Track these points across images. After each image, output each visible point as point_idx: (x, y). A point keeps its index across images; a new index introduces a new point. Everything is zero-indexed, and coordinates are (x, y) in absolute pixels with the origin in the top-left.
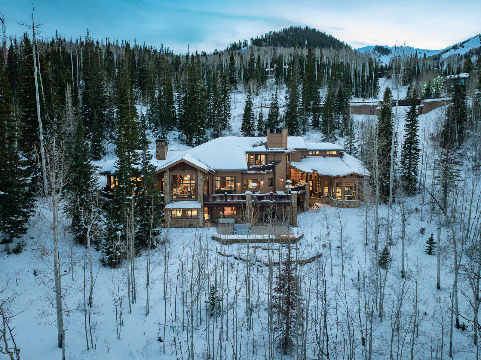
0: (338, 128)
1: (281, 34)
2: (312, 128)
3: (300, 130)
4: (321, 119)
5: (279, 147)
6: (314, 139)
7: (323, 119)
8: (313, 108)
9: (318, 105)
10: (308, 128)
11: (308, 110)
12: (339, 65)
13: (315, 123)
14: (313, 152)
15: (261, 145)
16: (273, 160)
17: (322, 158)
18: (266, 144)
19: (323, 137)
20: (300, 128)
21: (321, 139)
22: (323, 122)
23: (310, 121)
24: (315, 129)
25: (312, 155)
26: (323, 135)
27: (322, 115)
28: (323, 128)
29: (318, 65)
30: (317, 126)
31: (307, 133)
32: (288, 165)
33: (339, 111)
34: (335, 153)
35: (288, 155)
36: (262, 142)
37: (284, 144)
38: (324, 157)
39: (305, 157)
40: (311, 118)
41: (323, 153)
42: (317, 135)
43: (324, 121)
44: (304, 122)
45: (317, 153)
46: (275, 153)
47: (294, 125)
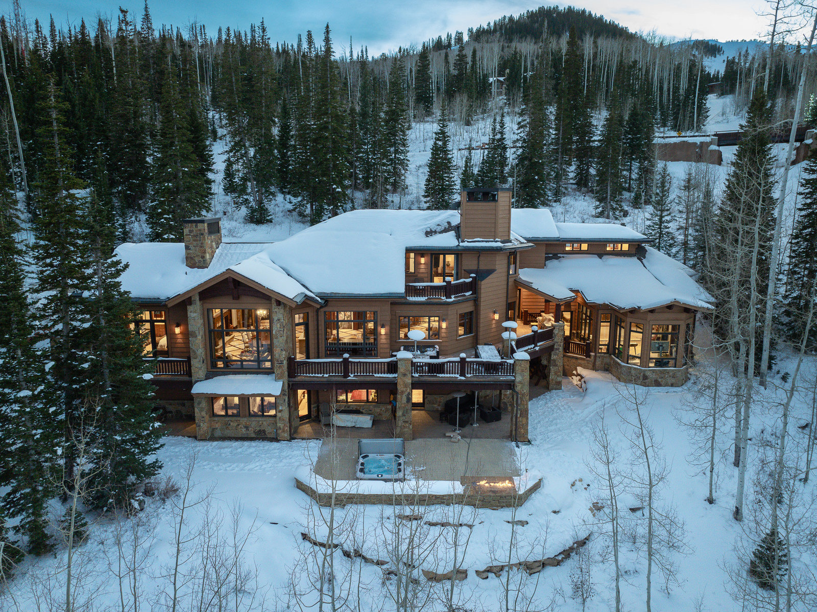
0: (629, 190)
1: (522, 21)
2: (574, 190)
3: (549, 193)
4: (593, 171)
5: (489, 237)
6: (577, 212)
7: (598, 170)
8: (578, 149)
9: (589, 141)
10: (566, 189)
11: (566, 151)
12: (630, 67)
13: (581, 179)
14: (575, 245)
15: (445, 231)
16: (475, 268)
17: (594, 260)
18: (457, 229)
19: (597, 207)
20: (550, 190)
21: (594, 213)
22: (597, 175)
23: (572, 175)
24: (580, 191)
25: (572, 252)
26: (598, 203)
27: (598, 163)
28: (598, 188)
29: (589, 68)
30: (586, 185)
31: (563, 199)
32: (511, 280)
33: (632, 154)
34: (626, 247)
35: (513, 254)
36: (449, 223)
37: (501, 229)
38: (600, 256)
39: (556, 257)
40: (573, 168)
41: (598, 248)
42: (585, 204)
43: (600, 173)
44: (558, 178)
45: (585, 247)
46: (479, 251)
47: (536, 182)
